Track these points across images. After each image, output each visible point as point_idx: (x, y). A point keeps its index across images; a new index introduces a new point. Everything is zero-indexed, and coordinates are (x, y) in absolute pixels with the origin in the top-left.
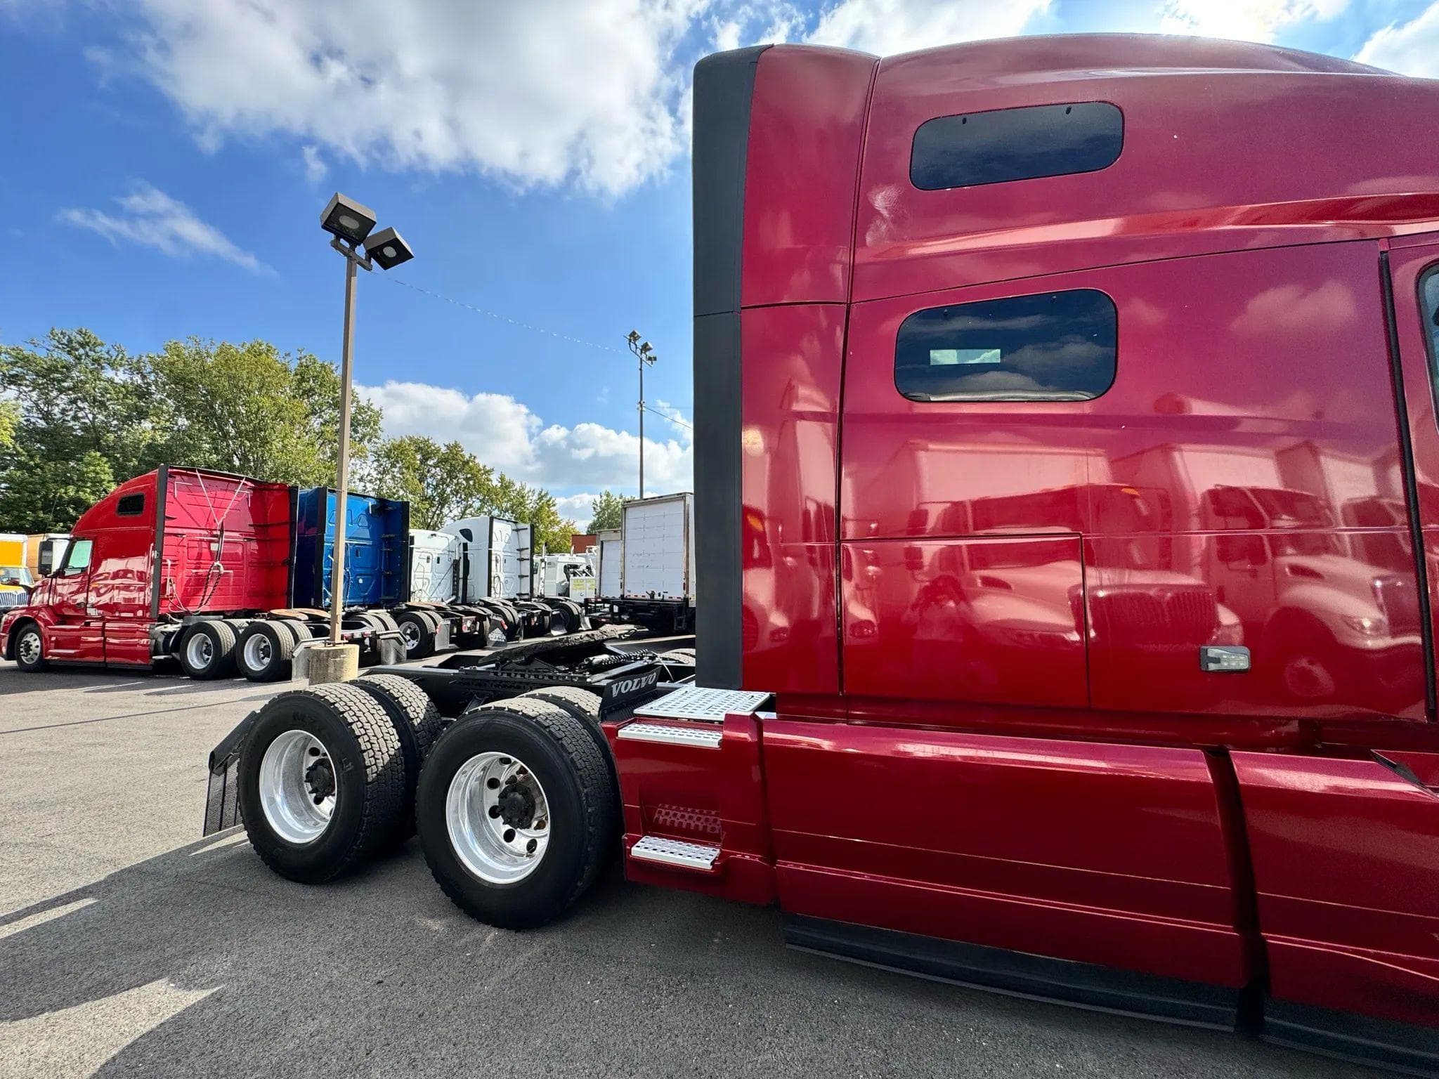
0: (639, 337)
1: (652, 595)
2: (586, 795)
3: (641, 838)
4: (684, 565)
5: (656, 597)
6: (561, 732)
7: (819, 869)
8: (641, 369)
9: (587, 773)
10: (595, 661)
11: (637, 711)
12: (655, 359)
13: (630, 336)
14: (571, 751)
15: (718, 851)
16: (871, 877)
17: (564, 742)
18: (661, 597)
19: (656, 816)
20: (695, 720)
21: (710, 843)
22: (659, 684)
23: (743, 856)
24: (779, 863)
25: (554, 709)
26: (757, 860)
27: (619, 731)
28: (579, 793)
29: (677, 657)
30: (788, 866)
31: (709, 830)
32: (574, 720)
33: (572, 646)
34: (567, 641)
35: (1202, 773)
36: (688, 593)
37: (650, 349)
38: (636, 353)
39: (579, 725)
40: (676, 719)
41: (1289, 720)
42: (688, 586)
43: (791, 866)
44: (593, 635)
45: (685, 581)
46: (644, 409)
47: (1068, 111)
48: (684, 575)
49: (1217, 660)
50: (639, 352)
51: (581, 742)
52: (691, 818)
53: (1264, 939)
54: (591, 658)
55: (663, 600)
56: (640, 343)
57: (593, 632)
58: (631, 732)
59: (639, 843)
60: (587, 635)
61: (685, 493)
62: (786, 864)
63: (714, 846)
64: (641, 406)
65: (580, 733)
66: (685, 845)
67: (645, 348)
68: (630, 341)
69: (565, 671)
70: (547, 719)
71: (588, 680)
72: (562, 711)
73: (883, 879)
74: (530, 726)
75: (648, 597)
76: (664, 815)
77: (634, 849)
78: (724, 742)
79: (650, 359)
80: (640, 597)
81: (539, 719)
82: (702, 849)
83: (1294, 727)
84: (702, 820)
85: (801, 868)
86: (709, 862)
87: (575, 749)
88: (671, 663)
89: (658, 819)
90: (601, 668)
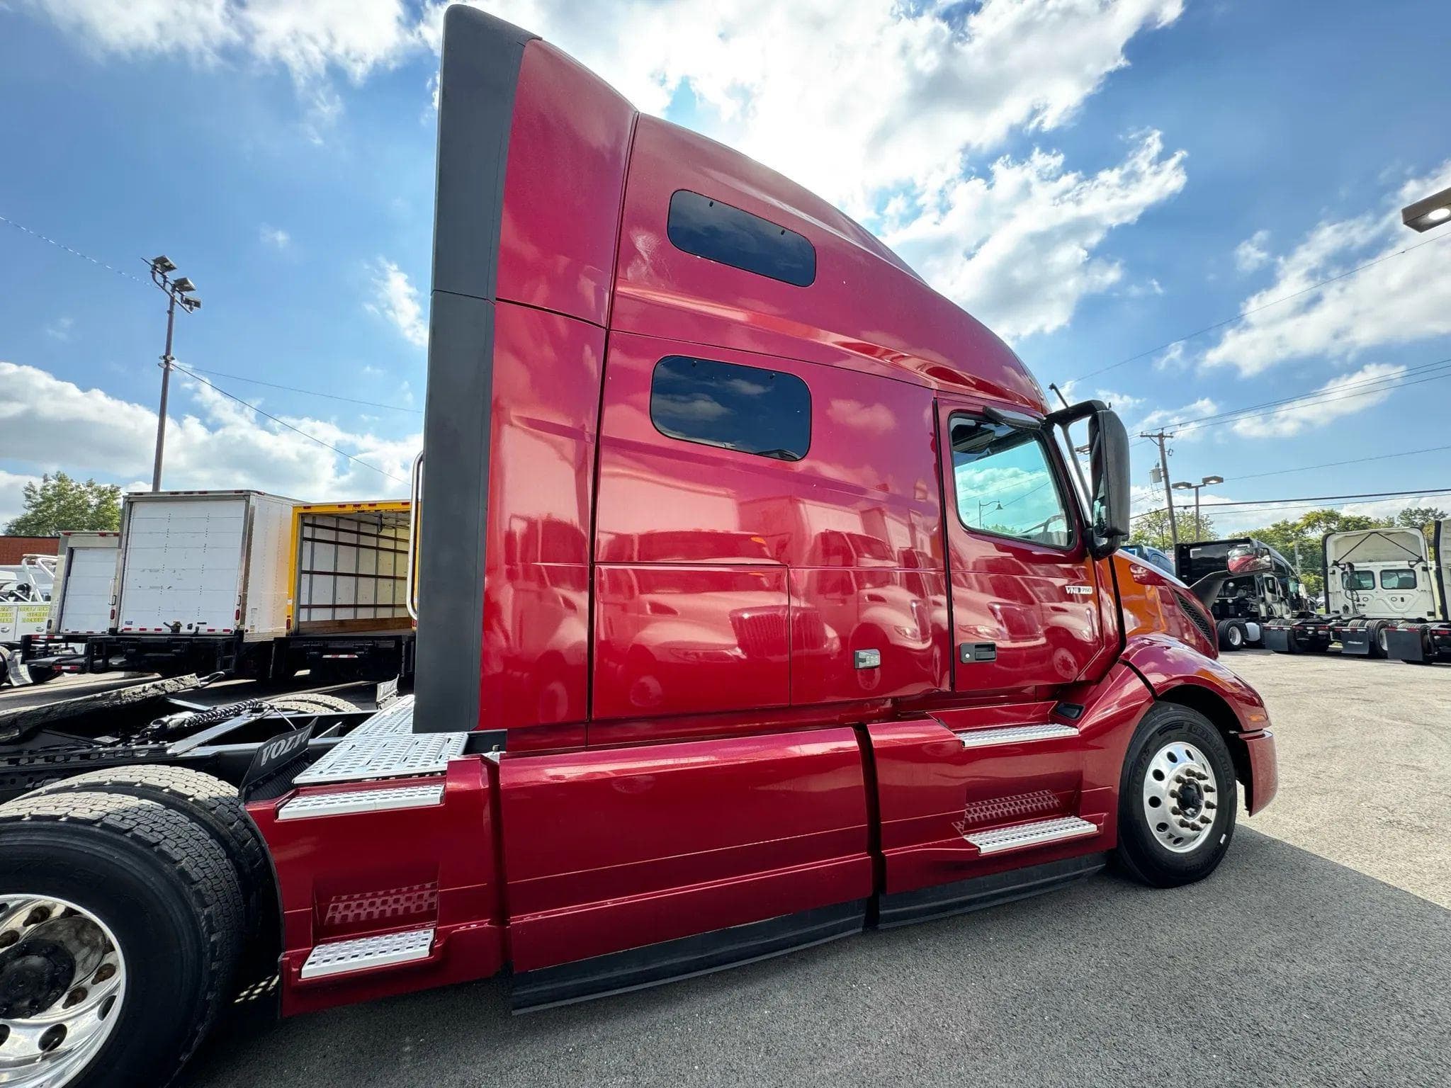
0: (170, 268)
1: (177, 627)
2: (209, 918)
3: (311, 951)
4: (240, 587)
5: (184, 630)
6: (155, 834)
7: (560, 912)
8: (170, 312)
9: (209, 884)
10: (171, 724)
11: (298, 780)
12: (197, 304)
13: (156, 261)
14: (177, 858)
15: (432, 931)
16: (614, 902)
17: (165, 848)
18: (193, 630)
19: (329, 914)
20: (397, 777)
21: (416, 925)
22: (311, 742)
23: (468, 926)
24: (514, 920)
25: (132, 801)
26: (486, 925)
27: (281, 811)
28: (193, 919)
29: (295, 706)
30: (525, 920)
31: (413, 910)
32: (172, 812)
33: (128, 704)
34: (119, 696)
35: (852, 744)
36: (243, 622)
37: (190, 289)
38: (163, 288)
39: (183, 818)
40: (360, 780)
41: (886, 699)
42: (244, 615)
43: (528, 918)
44: (163, 685)
45: (240, 608)
46: (171, 367)
47: (783, 233)
48: (237, 600)
49: (864, 660)
50: (169, 288)
51: (191, 842)
52: (384, 903)
53: (883, 854)
54: (165, 719)
55: (196, 634)
56: (172, 276)
57: (163, 681)
58: (295, 809)
59: (311, 959)
60: (154, 686)
61: (248, 491)
62: (522, 919)
63: (423, 927)
64: (167, 362)
65: (186, 829)
66: (383, 940)
67: (181, 285)
68: (155, 268)
69: (113, 744)
70: (123, 818)
71: (169, 752)
72: (146, 802)
73: (625, 900)
74: (92, 836)
75: (169, 631)
76: (340, 910)
77: (306, 968)
78: (448, 797)
79: (188, 302)
80: (151, 630)
81: (108, 821)
82: (409, 936)
83: (889, 704)
84: (401, 902)
85: (540, 917)
86: (427, 949)
87: (184, 854)
88: (293, 715)
89: (333, 918)
90: (182, 732)
